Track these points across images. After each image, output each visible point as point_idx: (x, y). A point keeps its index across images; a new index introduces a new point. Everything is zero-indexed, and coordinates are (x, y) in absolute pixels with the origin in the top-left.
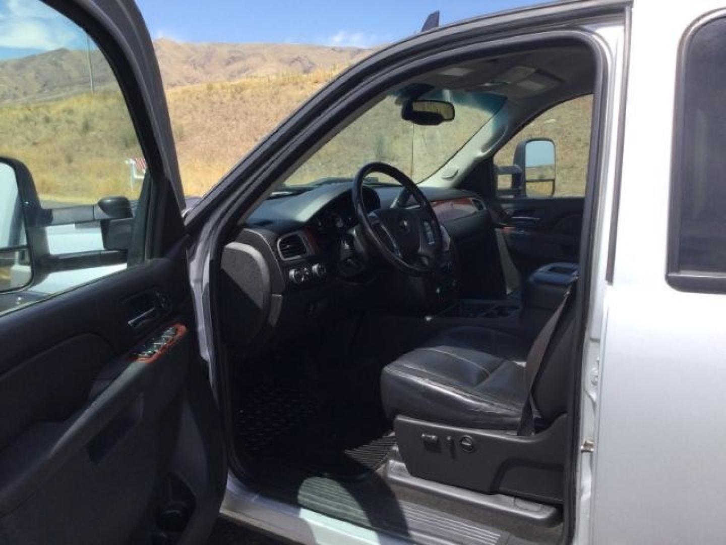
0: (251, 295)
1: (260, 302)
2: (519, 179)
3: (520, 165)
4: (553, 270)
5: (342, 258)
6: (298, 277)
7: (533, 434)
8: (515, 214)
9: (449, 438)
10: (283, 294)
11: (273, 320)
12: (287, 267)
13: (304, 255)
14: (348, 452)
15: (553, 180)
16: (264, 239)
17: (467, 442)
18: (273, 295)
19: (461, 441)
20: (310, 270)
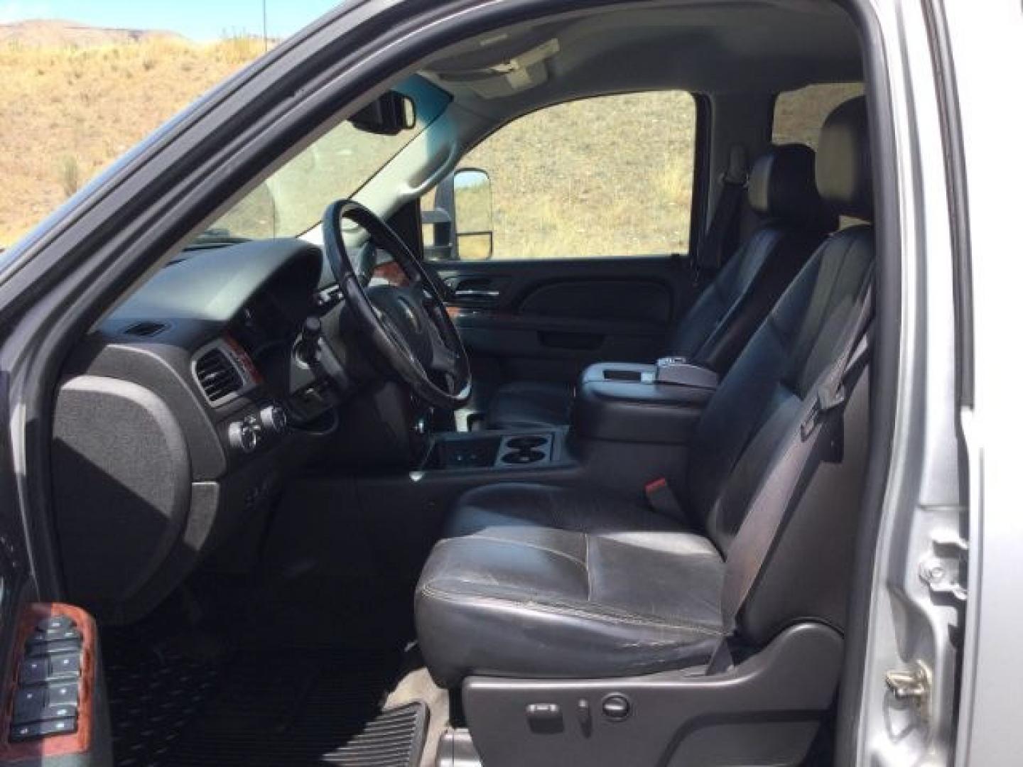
0: (142, 492)
1: (165, 503)
2: (445, 232)
3: (447, 210)
4: (608, 375)
5: (294, 387)
6: (247, 437)
7: (731, 667)
8: (461, 286)
9: (583, 704)
10: (217, 480)
11: (197, 536)
12: (221, 421)
13: (240, 391)
14: (330, 757)
15: (491, 233)
16: (167, 365)
17: (617, 703)
18: (195, 484)
19: (604, 704)
20: (259, 422)
